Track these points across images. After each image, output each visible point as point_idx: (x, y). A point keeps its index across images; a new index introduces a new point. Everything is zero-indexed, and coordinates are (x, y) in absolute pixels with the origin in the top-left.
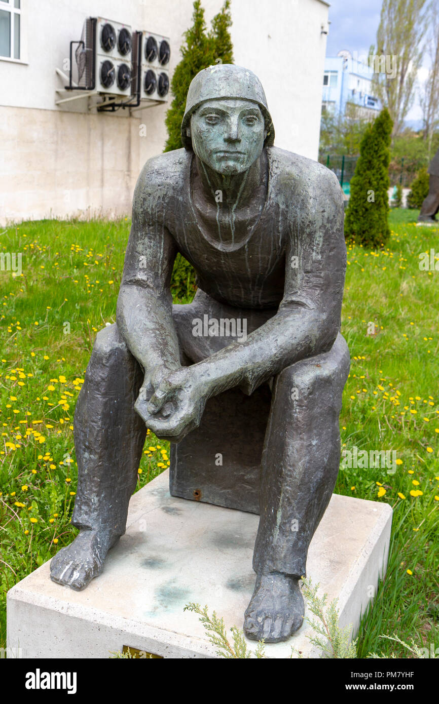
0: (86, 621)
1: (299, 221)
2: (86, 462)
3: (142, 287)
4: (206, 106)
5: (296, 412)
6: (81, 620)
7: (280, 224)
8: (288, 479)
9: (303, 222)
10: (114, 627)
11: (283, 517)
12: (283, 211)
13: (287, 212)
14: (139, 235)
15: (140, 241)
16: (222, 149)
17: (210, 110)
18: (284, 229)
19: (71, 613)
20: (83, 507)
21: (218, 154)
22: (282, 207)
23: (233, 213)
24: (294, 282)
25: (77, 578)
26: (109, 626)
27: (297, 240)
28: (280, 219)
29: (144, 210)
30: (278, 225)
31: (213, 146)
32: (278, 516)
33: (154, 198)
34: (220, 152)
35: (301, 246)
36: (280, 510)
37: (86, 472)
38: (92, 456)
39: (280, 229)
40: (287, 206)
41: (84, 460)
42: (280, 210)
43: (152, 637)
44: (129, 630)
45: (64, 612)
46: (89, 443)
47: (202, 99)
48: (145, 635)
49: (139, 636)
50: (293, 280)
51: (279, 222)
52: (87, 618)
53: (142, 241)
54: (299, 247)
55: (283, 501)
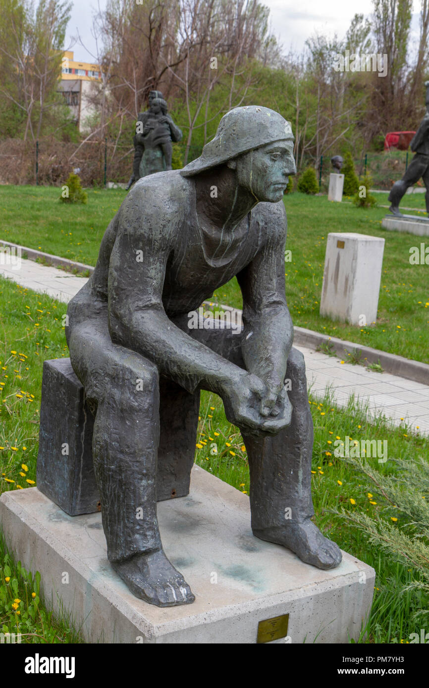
0: (229, 619)
1: (277, 235)
2: (144, 489)
3: (157, 310)
4: (276, 145)
5: (301, 390)
6: (224, 620)
7: (259, 238)
8: (305, 442)
9: (280, 236)
10: (251, 610)
11: (304, 474)
12: (262, 228)
13: (266, 228)
14: (151, 260)
15: (152, 267)
16: (282, 182)
17: (276, 149)
18: (263, 242)
19: (214, 619)
20: (148, 533)
21: (276, 186)
22: (262, 224)
23: (232, 233)
24: (270, 286)
25: (186, 592)
26: (247, 612)
27: (272, 250)
28: (260, 234)
29: (163, 236)
30: (258, 240)
31: (274, 179)
32: (299, 475)
33: (173, 224)
34: (280, 184)
35: (275, 254)
36: (301, 469)
37: (146, 498)
38: (149, 482)
39: (259, 243)
40: (266, 224)
41: (142, 488)
42: (260, 227)
43: (280, 602)
44: (262, 607)
45: (208, 621)
46: (147, 470)
47: (272, 140)
48: (275, 604)
49: (271, 607)
50: (269, 284)
51: (258, 237)
52: (228, 616)
53: (155, 266)
54: (274, 256)
55: (302, 461)
